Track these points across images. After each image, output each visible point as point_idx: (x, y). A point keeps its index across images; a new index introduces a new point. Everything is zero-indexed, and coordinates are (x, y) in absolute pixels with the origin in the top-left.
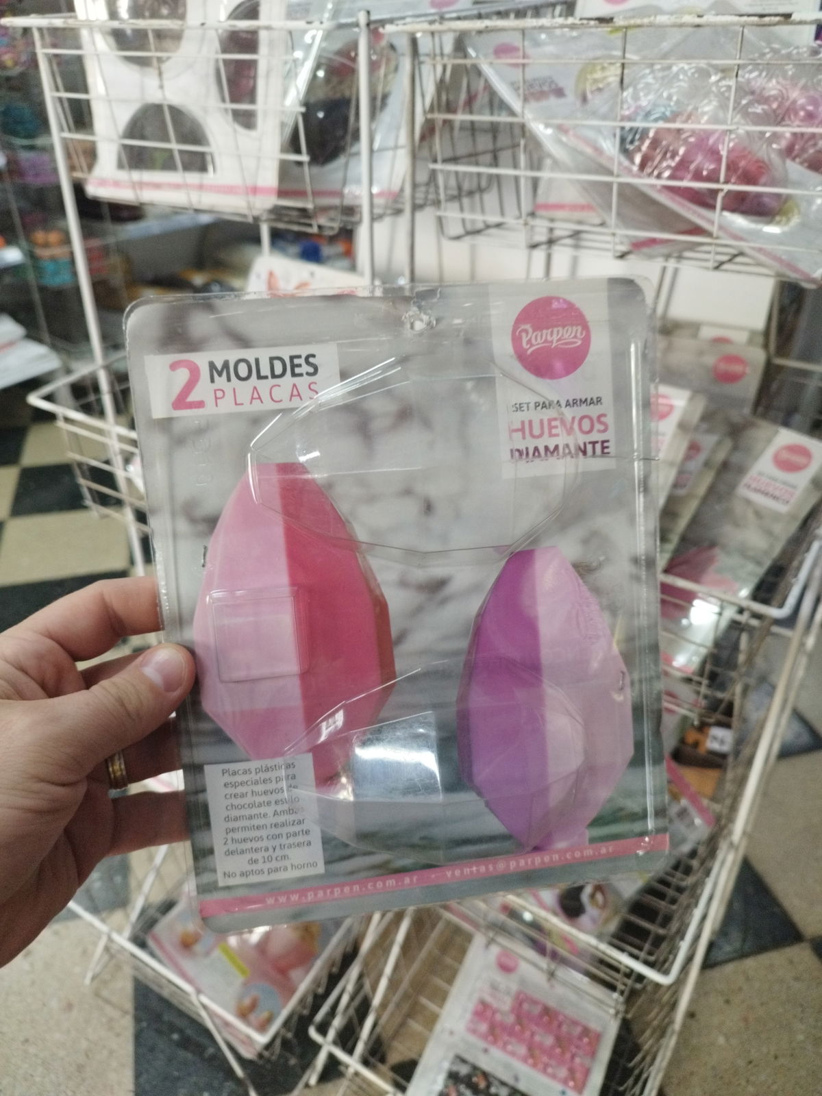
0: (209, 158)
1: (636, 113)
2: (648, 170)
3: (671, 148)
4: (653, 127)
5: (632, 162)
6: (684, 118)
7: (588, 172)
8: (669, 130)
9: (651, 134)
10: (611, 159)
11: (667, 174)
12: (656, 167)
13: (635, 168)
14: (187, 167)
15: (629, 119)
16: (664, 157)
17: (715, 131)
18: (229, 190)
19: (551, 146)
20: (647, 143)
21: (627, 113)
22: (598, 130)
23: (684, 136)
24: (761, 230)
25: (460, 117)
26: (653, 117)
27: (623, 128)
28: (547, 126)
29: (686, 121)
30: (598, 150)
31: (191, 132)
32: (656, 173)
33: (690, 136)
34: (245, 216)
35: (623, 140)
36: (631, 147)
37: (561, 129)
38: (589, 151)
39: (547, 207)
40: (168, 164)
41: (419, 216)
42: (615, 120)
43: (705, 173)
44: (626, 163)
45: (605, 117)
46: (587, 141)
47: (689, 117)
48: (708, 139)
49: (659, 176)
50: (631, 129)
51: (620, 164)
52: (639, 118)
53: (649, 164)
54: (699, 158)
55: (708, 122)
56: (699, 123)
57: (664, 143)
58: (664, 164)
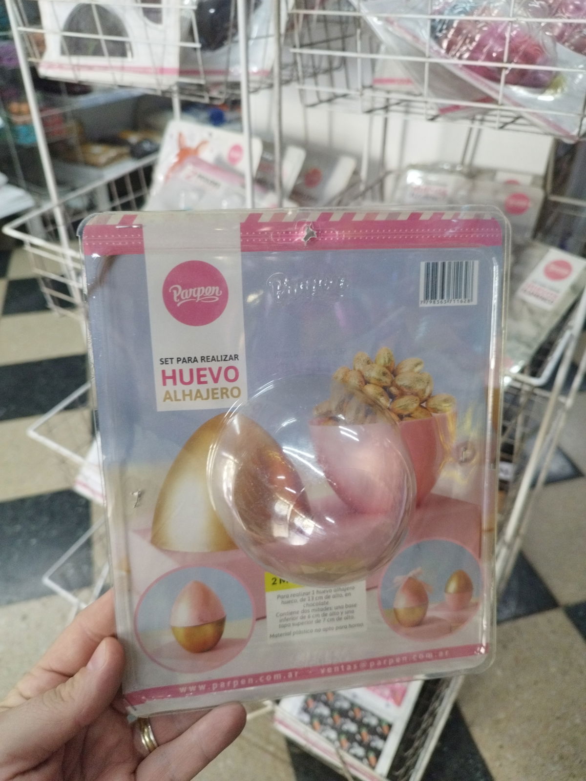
0: (127, 46)
1: (444, 8)
2: (453, 53)
3: (470, 36)
4: (457, 19)
5: (440, 45)
6: (480, 11)
7: (409, 54)
8: (469, 21)
9: (455, 25)
10: (424, 44)
11: (466, 55)
12: (458, 50)
13: (443, 52)
14: (112, 54)
15: (440, 13)
16: (464, 43)
17: (502, 22)
18: (144, 71)
19: (382, 34)
20: (452, 32)
21: (437, 8)
22: (416, 21)
23: (480, 26)
24: (536, 99)
25: (316, 12)
26: (456, 11)
27: (433, 20)
28: (380, 19)
29: (480, 15)
30: (416, 37)
31: (114, 27)
32: (458, 55)
33: (484, 26)
34: (155, 90)
35: (433, 29)
36: (439, 35)
37: (388, 21)
38: (409, 38)
39: (381, 81)
40: (97, 51)
41: (286, 89)
42: (426, 14)
43: (494, 55)
44: (436, 47)
45: (421, 12)
46: (408, 31)
47: (483, 12)
48: (497, 28)
49: (460, 58)
50: (440, 20)
51: (431, 47)
52: (446, 12)
53: (454, 47)
54: (491, 42)
55: (498, 15)
56: (490, 15)
57: (464, 32)
58: (464, 48)
